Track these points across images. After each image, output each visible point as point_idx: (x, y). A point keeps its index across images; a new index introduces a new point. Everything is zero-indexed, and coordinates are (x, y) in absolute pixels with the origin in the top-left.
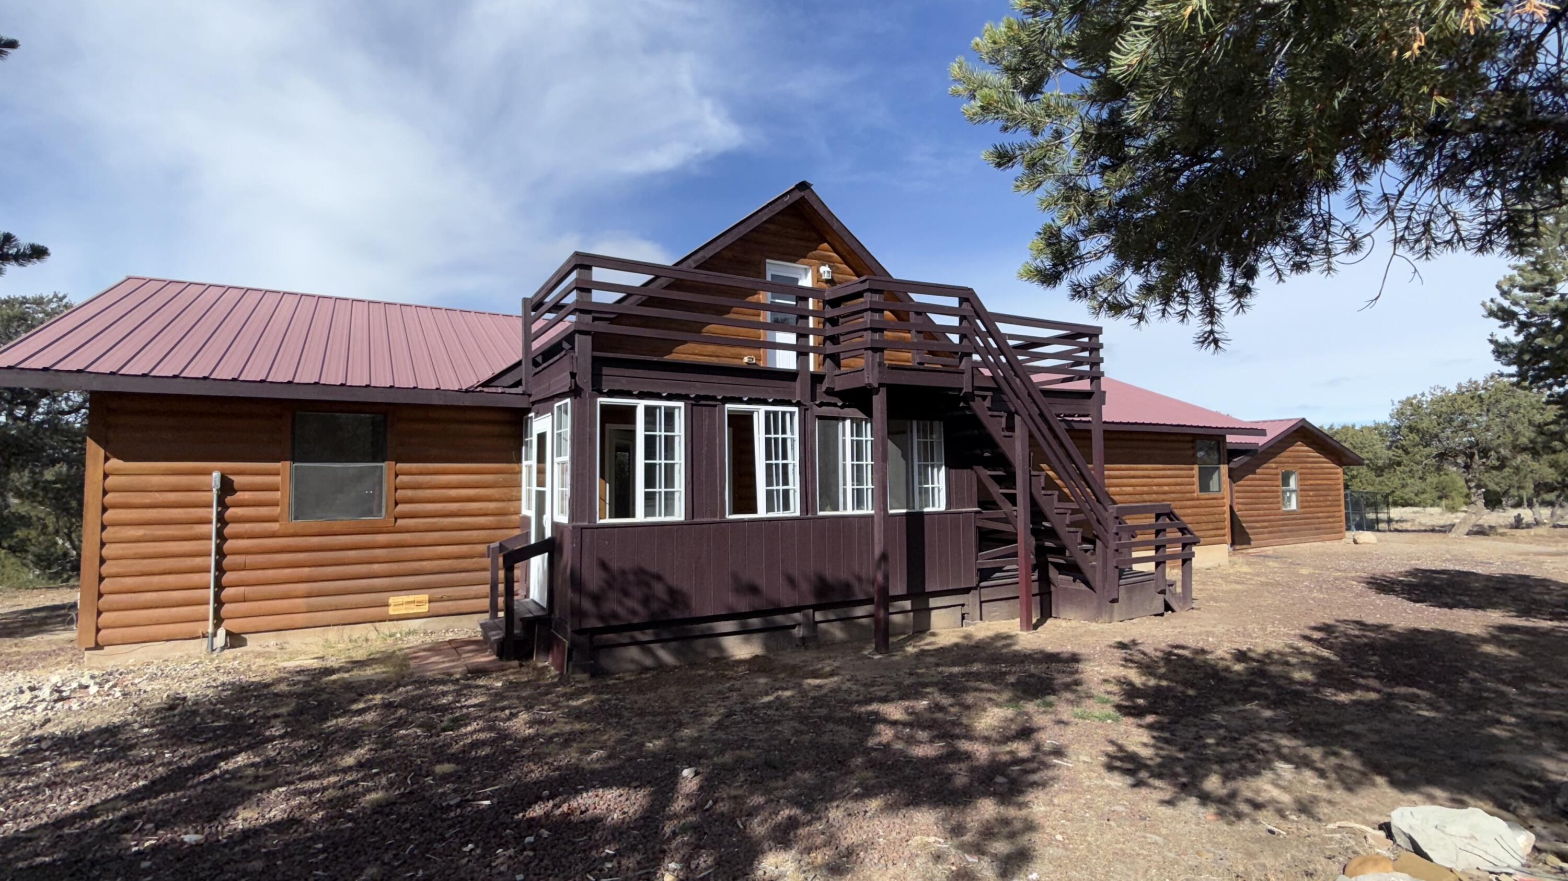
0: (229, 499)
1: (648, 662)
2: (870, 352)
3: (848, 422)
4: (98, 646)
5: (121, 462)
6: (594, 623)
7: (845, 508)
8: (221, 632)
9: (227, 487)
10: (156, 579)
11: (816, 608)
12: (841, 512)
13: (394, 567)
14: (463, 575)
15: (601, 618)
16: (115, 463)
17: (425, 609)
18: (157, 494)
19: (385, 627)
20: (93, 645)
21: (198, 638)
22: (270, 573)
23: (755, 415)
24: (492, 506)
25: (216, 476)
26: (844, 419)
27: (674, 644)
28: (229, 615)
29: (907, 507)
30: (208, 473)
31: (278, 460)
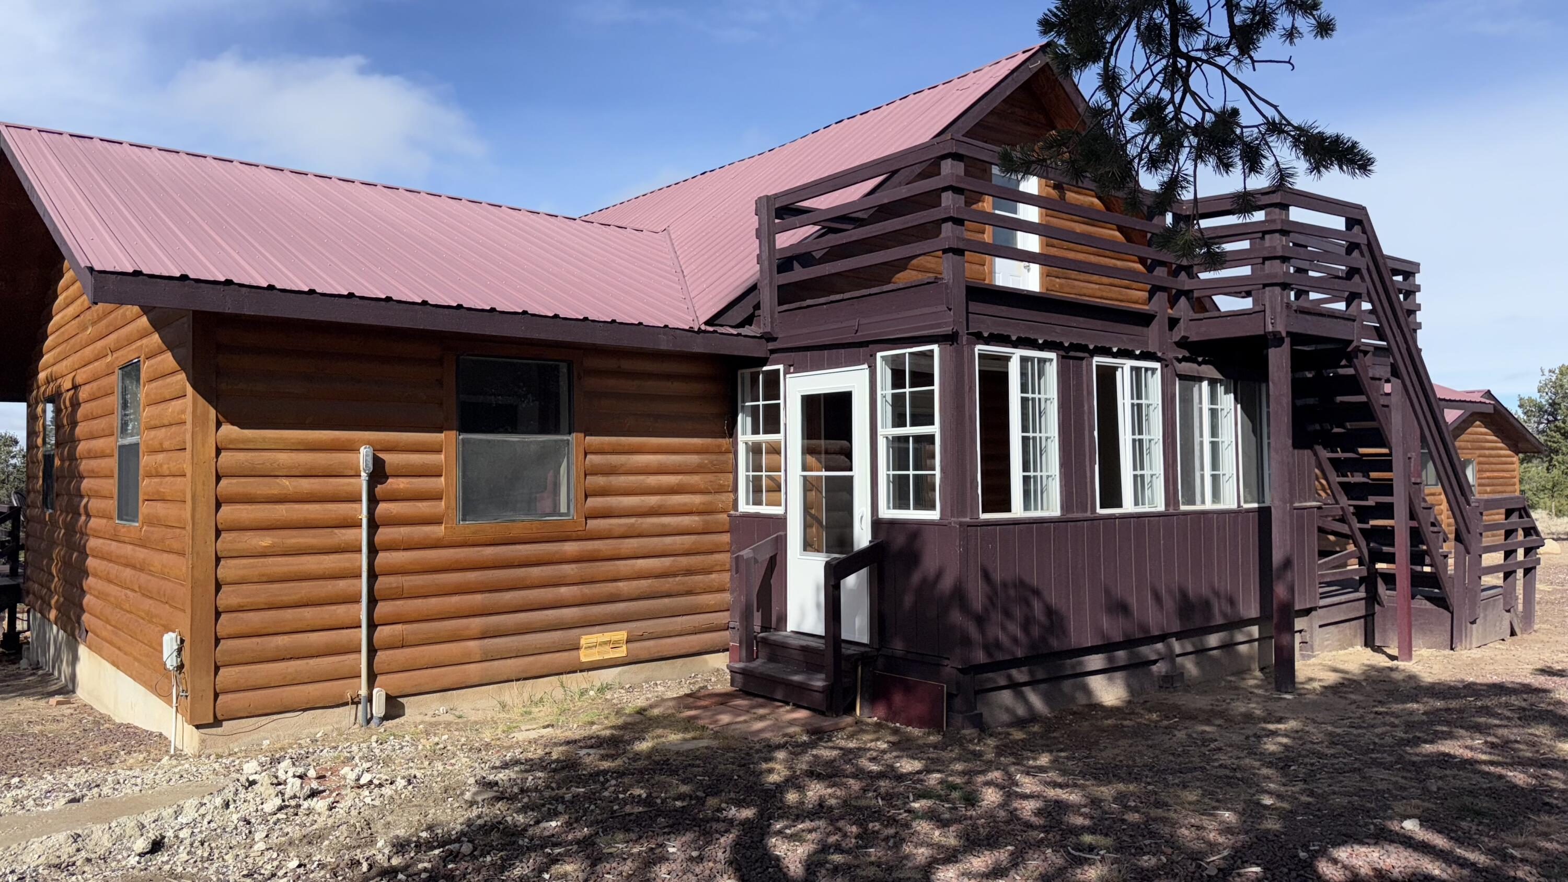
0: (379, 488)
2: (1277, 290)
3: (1205, 384)
4: (217, 723)
5: (236, 428)
7: (1203, 502)
8: (379, 695)
9: (379, 473)
10: (289, 614)
12: (1198, 507)
13: (587, 590)
14: (666, 600)
16: (229, 430)
17: (622, 652)
18: (286, 482)
19: (576, 681)
20: (211, 721)
21: (346, 704)
22: (434, 603)
23: (1119, 374)
24: (697, 499)
25: (364, 456)
26: (1200, 379)
28: (387, 669)
29: (1259, 503)
30: (353, 448)
31: (440, 430)
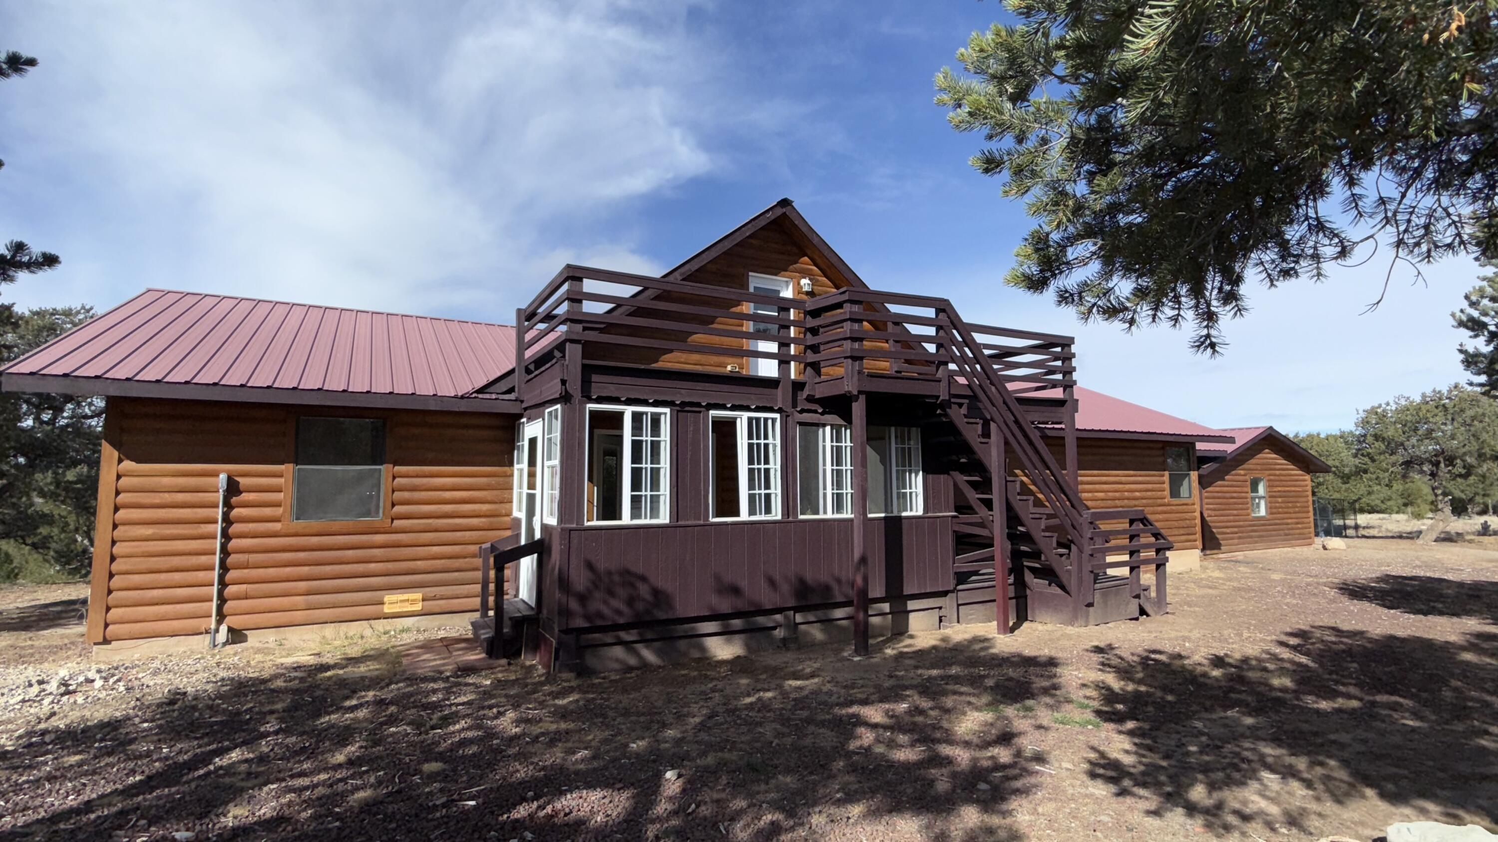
0: (234, 500)
1: (632, 661)
2: (850, 361)
3: (828, 429)
4: (106, 641)
5: (133, 463)
6: (580, 623)
7: (825, 512)
8: (224, 629)
9: (233, 488)
10: (163, 576)
11: (797, 610)
12: (821, 516)
13: (390, 566)
14: (456, 574)
15: (587, 617)
16: (128, 465)
17: (418, 607)
18: (166, 495)
19: (381, 625)
20: (101, 640)
21: (201, 633)
22: (272, 572)
23: (738, 421)
24: (485, 507)
25: (223, 477)
26: (824, 425)
27: (657, 644)
28: (233, 612)
29: (886, 512)
30: (216, 475)
31: (282, 463)
